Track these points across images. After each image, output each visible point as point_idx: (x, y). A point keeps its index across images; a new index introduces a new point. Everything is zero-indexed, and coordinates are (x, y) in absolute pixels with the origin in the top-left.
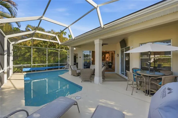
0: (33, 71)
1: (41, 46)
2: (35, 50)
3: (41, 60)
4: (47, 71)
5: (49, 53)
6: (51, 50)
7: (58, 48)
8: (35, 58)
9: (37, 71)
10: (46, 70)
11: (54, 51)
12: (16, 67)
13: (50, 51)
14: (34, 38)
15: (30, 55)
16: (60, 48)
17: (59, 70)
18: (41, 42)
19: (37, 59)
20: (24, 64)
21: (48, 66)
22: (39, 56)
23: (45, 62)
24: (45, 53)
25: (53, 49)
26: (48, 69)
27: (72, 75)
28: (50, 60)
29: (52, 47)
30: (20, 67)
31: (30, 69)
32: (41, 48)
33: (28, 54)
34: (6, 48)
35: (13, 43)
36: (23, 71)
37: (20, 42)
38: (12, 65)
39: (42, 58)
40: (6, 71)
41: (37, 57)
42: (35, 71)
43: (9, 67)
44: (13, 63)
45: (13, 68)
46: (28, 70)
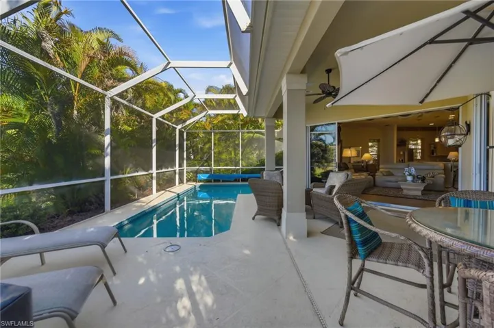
0: (215, 181)
1: (229, 126)
2: (218, 136)
3: (231, 158)
4: (241, 183)
5: (245, 141)
6: (249, 135)
8: (220, 153)
9: (223, 181)
10: (239, 181)
11: (256, 135)
12: (191, 172)
13: (247, 135)
14: (210, 112)
15: (210, 149)
18: (228, 118)
19: (224, 156)
21: (242, 173)
22: (227, 151)
23: (237, 164)
24: (237, 142)
25: (253, 131)
26: (244, 180)
29: (251, 126)
30: (197, 172)
31: (208, 175)
32: (229, 131)
33: (207, 146)
34: (154, 137)
35: (179, 127)
36: (198, 178)
37: (188, 122)
38: (185, 167)
39: (233, 154)
40: (154, 175)
41: (223, 152)
42: (219, 181)
43: (170, 169)
44: (187, 164)
45: (187, 172)
46: (205, 178)
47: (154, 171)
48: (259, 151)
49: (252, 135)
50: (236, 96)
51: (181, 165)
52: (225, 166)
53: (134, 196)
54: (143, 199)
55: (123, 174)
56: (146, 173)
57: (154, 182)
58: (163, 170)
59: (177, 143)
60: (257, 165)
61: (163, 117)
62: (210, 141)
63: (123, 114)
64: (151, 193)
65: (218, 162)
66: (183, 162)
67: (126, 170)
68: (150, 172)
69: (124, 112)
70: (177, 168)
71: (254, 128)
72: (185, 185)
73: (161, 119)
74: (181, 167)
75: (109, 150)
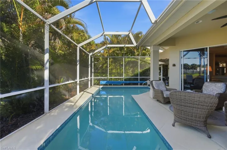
0: (110, 85)
1: (118, 54)
2: (111, 60)
3: (117, 72)
4: (124, 86)
5: (126, 63)
7: (138, 55)
8: (112, 69)
9: (114, 85)
10: (122, 85)
11: (132, 59)
12: (96, 79)
13: (127, 60)
14: (109, 46)
15: (107, 67)
16: (140, 54)
17: (139, 86)
18: (117, 50)
19: (114, 71)
20: (102, 77)
21: (125, 80)
22: (116, 68)
23: (121, 75)
24: (121, 63)
25: (131, 57)
26: (125, 84)
27: (153, 98)
28: (128, 72)
29: (129, 54)
30: (99, 80)
31: (106, 82)
32: (117, 57)
33: (105, 65)
34: (78, 58)
35: (91, 54)
36: (101, 83)
37: (96, 52)
38: (93, 77)
39: (119, 70)
40: (78, 82)
41: (114, 69)
42: (111, 85)
43: (86, 79)
44: (94, 75)
45: (94, 80)
46: (105, 83)
47: (78, 80)
48: (133, 69)
49: (130, 59)
50: (129, 33)
51: (91, 76)
52: (115, 76)
53: (66, 96)
54: (71, 99)
55: (59, 83)
56: (74, 81)
57: (78, 87)
58: (83, 79)
59: (90, 63)
60: (132, 76)
61: (82, 47)
62: (106, 62)
63: (58, 43)
64: (76, 94)
65: (111, 74)
66: (92, 74)
67: (60, 80)
68: (76, 80)
69: (59, 42)
70: (89, 78)
71: (131, 56)
72: (93, 87)
73: (82, 48)
74: (91, 77)
75: (47, 65)
